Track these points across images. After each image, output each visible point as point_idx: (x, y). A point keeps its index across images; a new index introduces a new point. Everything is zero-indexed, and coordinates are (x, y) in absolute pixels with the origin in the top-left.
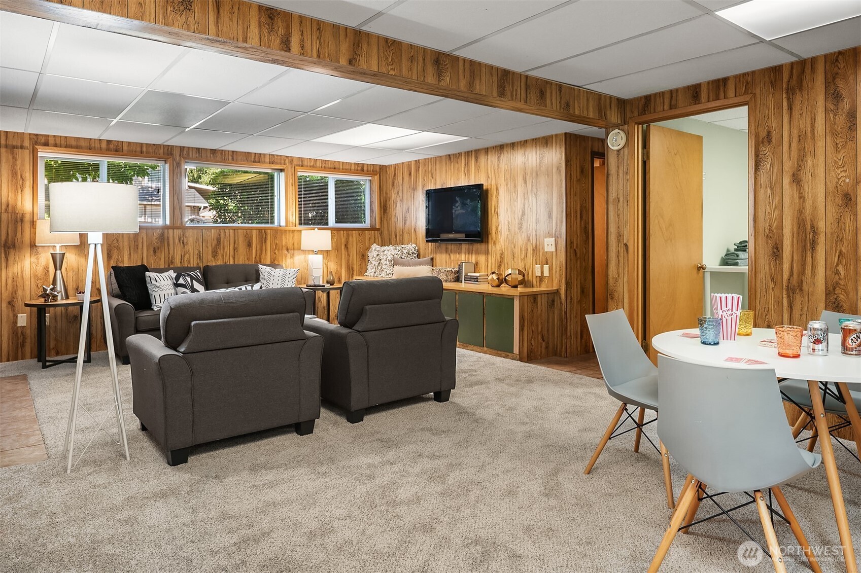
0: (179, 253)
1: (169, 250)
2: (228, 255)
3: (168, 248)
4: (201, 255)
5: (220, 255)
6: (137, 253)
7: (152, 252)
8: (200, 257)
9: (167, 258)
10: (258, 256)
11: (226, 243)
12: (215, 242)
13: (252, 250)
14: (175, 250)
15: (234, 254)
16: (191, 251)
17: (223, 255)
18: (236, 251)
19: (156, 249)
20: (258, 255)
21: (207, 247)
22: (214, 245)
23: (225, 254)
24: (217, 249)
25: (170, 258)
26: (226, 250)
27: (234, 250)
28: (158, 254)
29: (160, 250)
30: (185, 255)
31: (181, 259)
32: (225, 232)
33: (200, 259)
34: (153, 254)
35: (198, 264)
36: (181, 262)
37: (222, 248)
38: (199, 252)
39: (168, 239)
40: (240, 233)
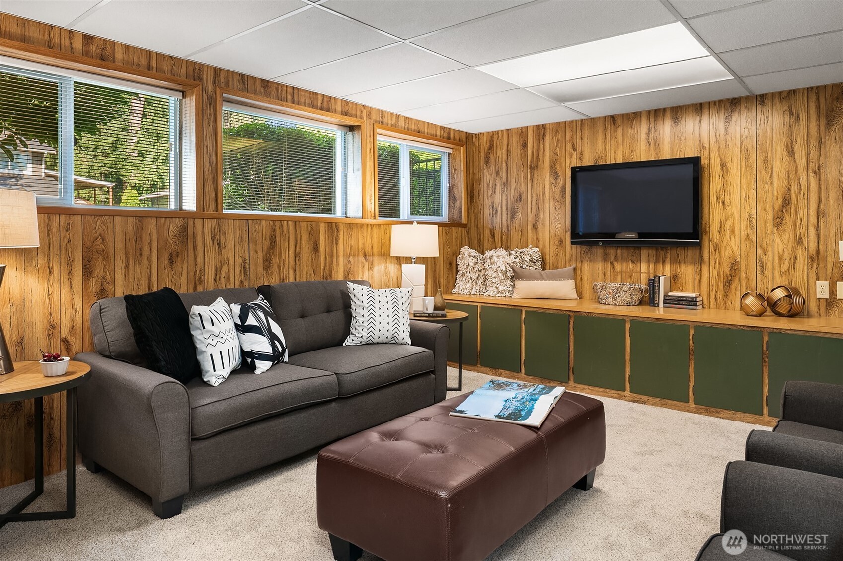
0: (212, 263)
1: (195, 258)
2: (286, 266)
3: (195, 254)
4: (247, 267)
5: (275, 266)
6: (139, 263)
7: (167, 262)
8: (245, 270)
9: (192, 273)
10: (328, 267)
11: (284, 245)
12: (267, 243)
13: (319, 256)
14: (206, 256)
15: (295, 264)
16: (231, 260)
17: (279, 266)
18: (297, 258)
19: (174, 256)
20: (327, 265)
21: (256, 252)
22: (265, 248)
23: (282, 264)
24: (270, 255)
25: (198, 272)
26: (283, 258)
27: (295, 257)
28: (178, 265)
29: (180, 257)
30: (222, 266)
31: (216, 275)
32: (282, 225)
33: (245, 274)
34: (168, 266)
35: (242, 282)
36: (215, 280)
37: (277, 253)
38: (244, 260)
39: (194, 237)
40: (302, 228)
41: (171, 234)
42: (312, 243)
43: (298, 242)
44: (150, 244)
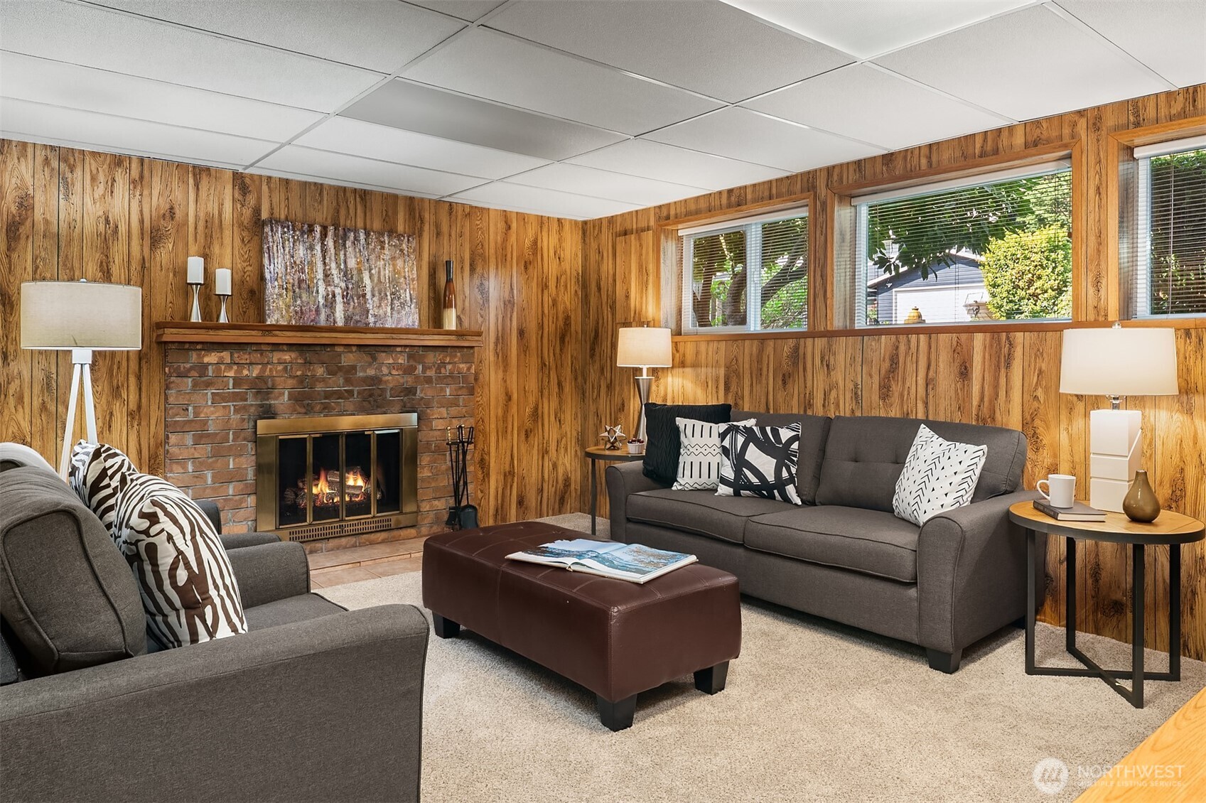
0: (821, 386)
1: (805, 380)
2: (913, 396)
3: (804, 376)
4: (860, 393)
5: (896, 394)
6: (760, 383)
7: (780, 382)
8: (856, 397)
9: (802, 396)
10: (986, 403)
11: (910, 368)
12: (887, 364)
13: (970, 386)
14: (815, 378)
15: (927, 394)
16: (841, 384)
17: (902, 395)
18: (930, 387)
19: (787, 377)
20: (986, 399)
21: (871, 376)
22: (883, 372)
23: (906, 393)
24: (889, 380)
25: (807, 395)
26: (908, 384)
27: (927, 385)
28: (789, 385)
29: (791, 378)
30: (830, 391)
31: (825, 400)
32: (909, 341)
33: (857, 402)
34: (781, 387)
35: (853, 411)
36: (824, 406)
37: (900, 379)
38: (856, 386)
39: (804, 358)
40: (941, 343)
41: (785, 354)
42: (956, 364)
43: (933, 364)
44: (768, 364)
